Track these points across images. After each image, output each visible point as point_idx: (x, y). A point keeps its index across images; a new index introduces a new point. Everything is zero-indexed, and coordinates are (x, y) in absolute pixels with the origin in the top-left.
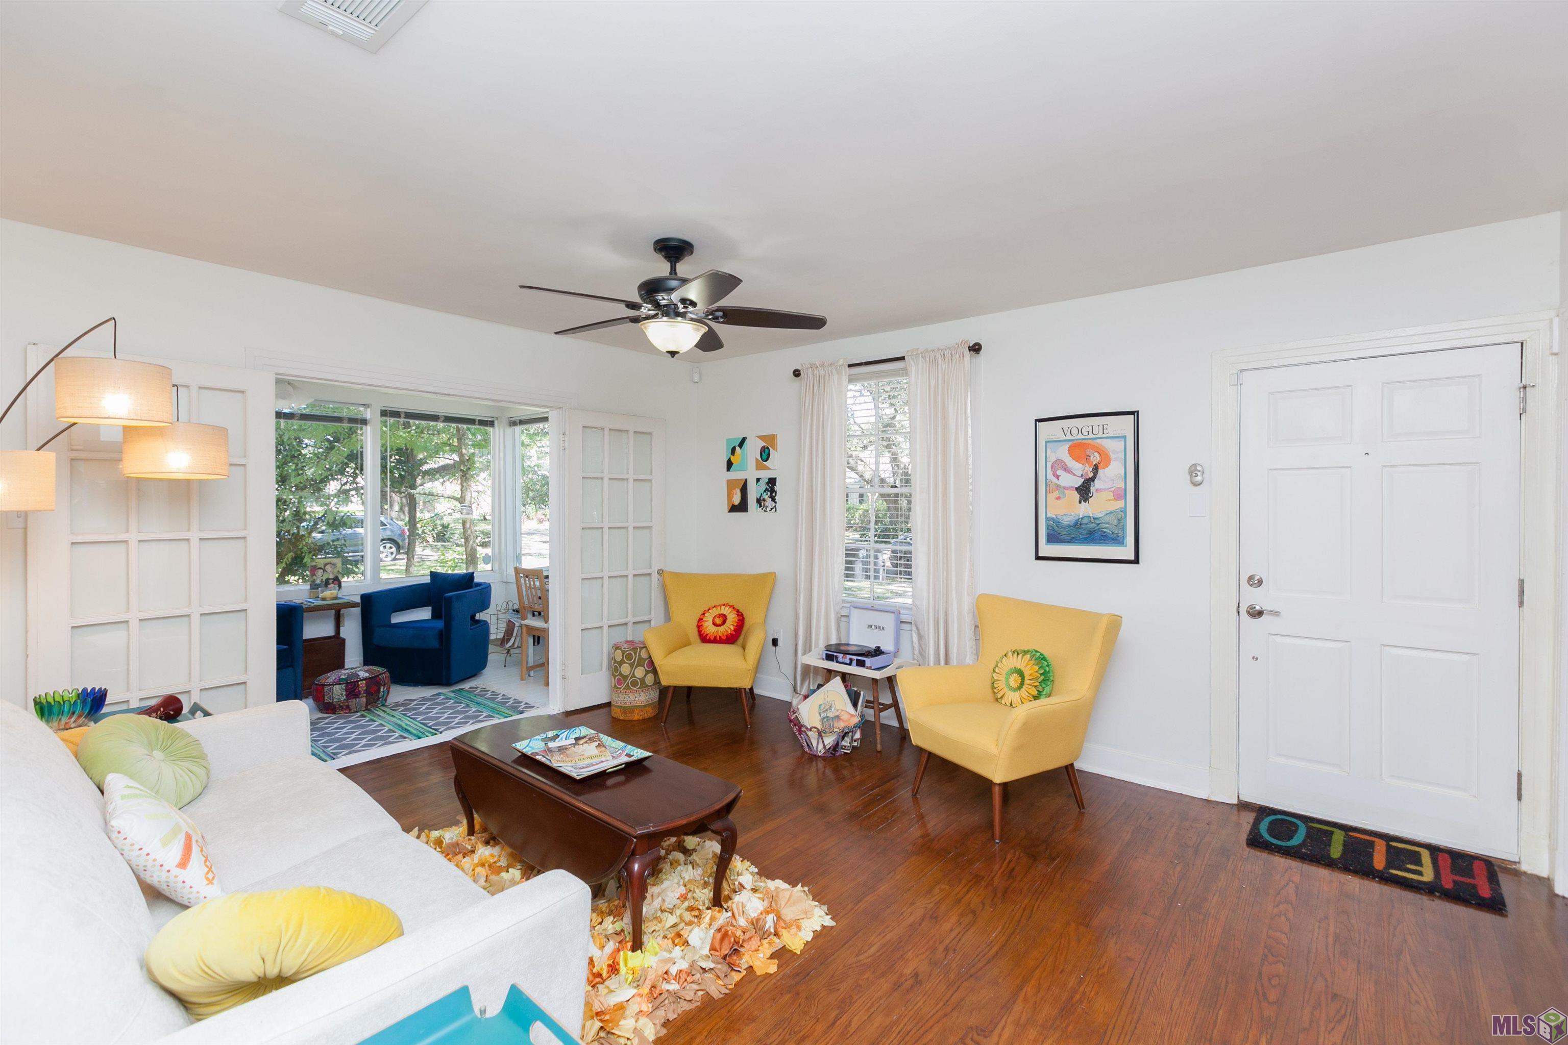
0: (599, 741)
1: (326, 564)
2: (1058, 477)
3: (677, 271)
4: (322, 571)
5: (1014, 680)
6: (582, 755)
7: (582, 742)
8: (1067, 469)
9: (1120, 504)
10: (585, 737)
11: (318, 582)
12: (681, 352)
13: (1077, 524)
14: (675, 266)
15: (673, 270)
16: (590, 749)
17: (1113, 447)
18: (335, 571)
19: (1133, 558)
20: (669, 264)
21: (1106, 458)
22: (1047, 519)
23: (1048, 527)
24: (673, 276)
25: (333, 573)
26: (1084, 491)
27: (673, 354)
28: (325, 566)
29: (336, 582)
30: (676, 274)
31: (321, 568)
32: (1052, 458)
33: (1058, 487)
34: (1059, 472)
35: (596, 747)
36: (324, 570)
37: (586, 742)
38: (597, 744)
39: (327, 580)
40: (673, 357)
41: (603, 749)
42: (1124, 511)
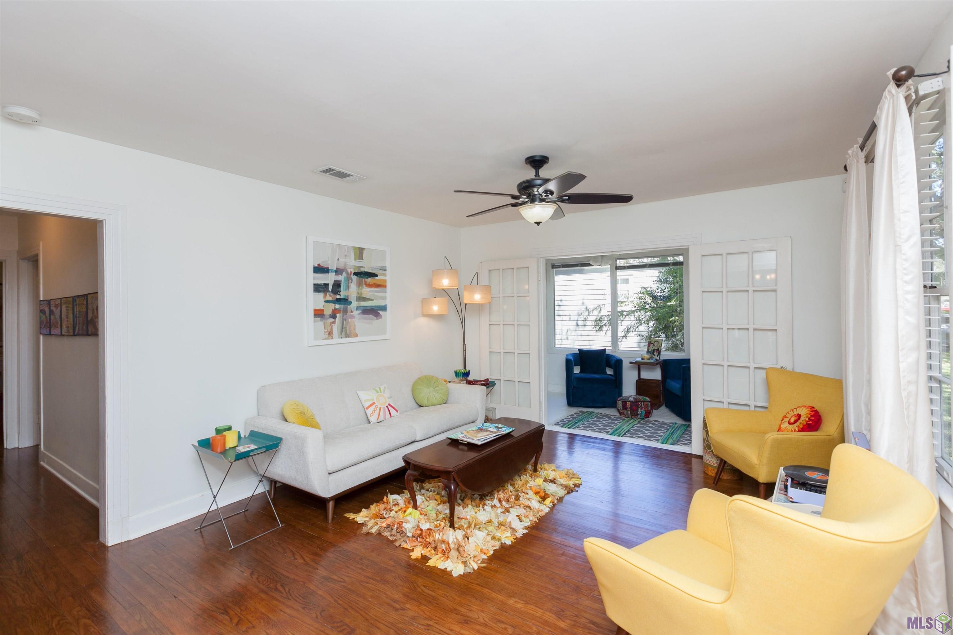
1: (655, 342)
3: (539, 174)
4: (653, 345)
11: (650, 350)
12: (543, 222)
14: (538, 171)
15: (537, 174)
18: (658, 345)
20: (535, 170)
24: (537, 178)
25: (657, 347)
27: (538, 223)
28: (654, 342)
29: (658, 351)
30: (539, 176)
31: (652, 343)
36: (654, 345)
39: (654, 350)
40: (538, 225)
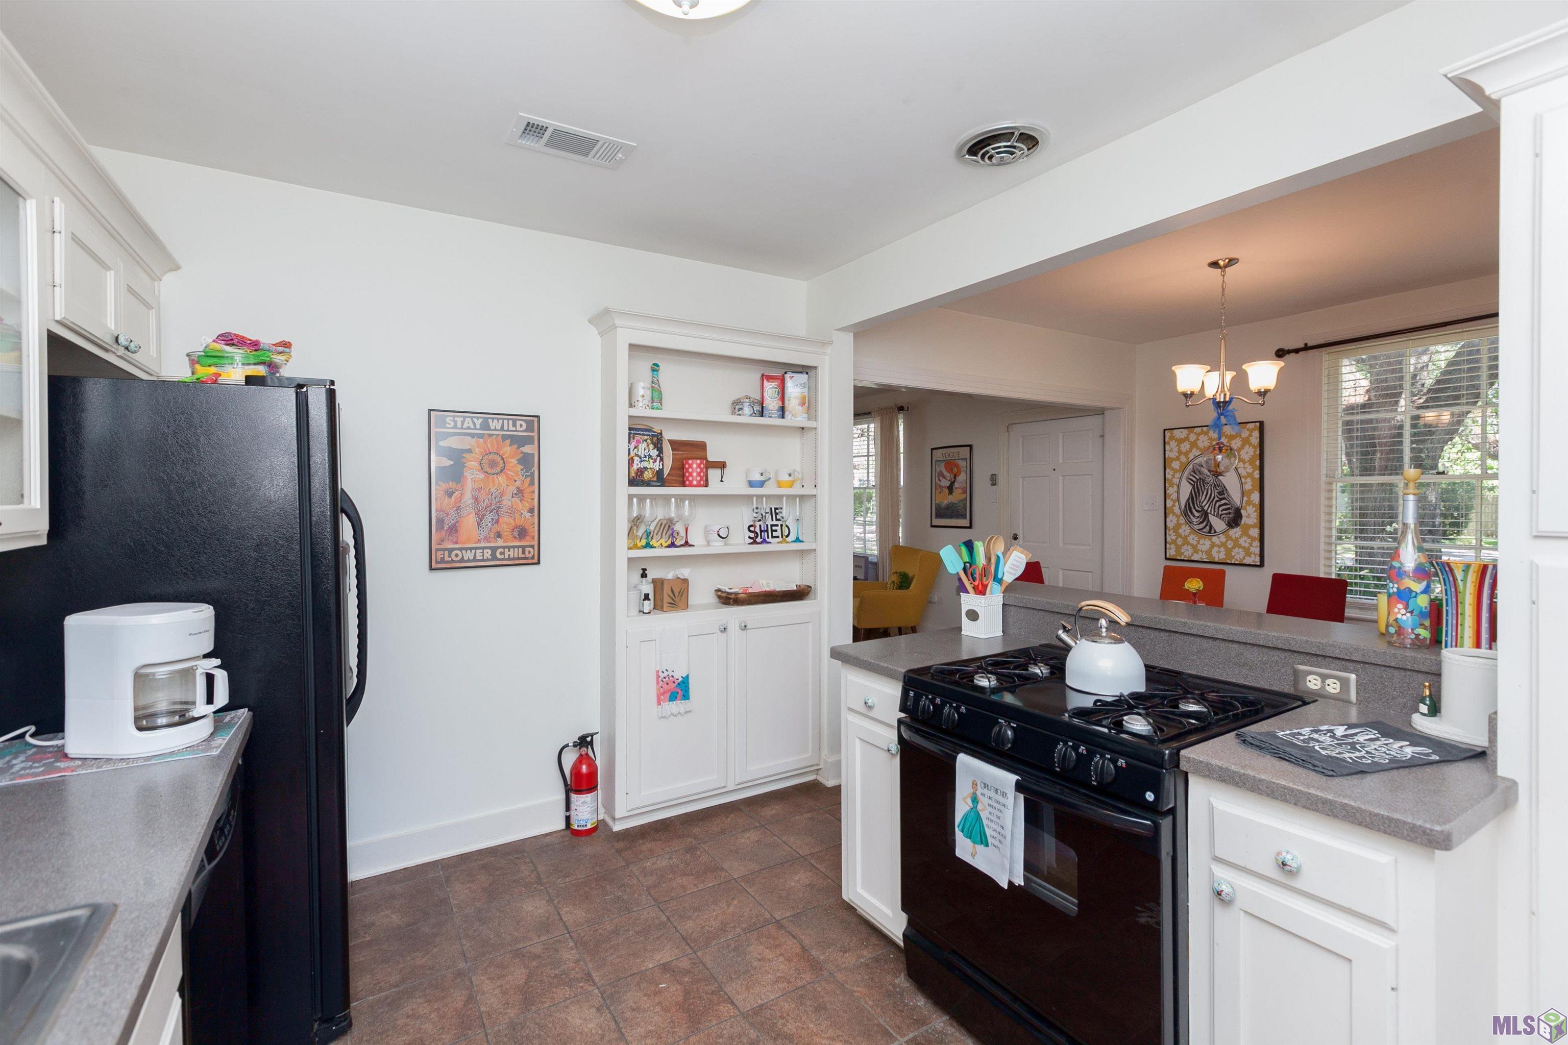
2: (940, 481)
8: (944, 477)
9: (964, 496)
13: (948, 507)
17: (962, 464)
19: (968, 525)
21: (959, 472)
22: (936, 504)
23: (936, 508)
26: (951, 489)
32: (938, 470)
33: (940, 486)
34: (941, 478)
42: (966, 499)
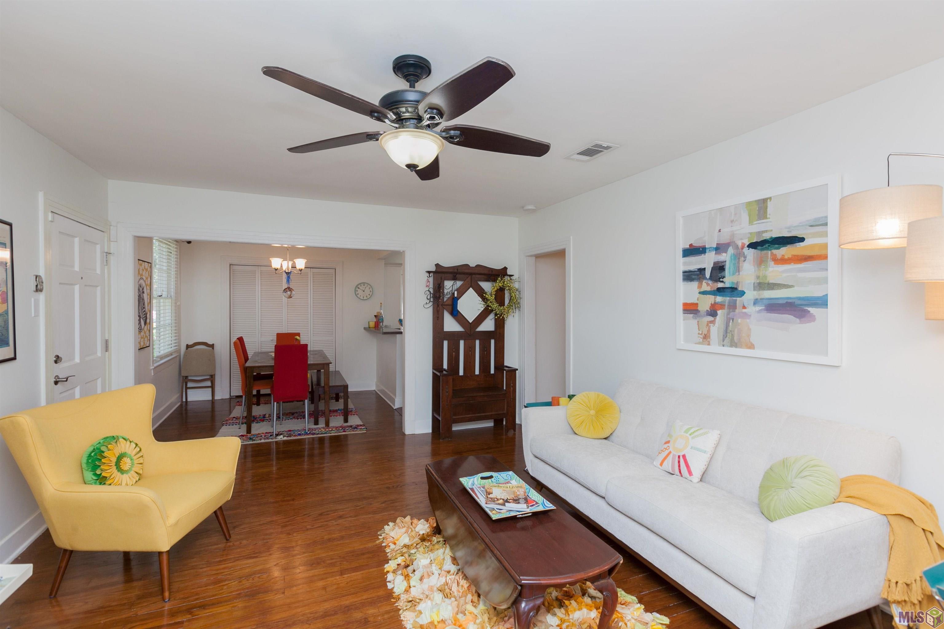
0: (488, 497)
5: (126, 464)
6: (504, 490)
7: (501, 501)
9: (5, 307)
10: (497, 504)
16: (497, 493)
19: (14, 355)
35: (492, 493)
37: (498, 500)
38: (491, 496)
41: (488, 490)
42: (7, 313)
